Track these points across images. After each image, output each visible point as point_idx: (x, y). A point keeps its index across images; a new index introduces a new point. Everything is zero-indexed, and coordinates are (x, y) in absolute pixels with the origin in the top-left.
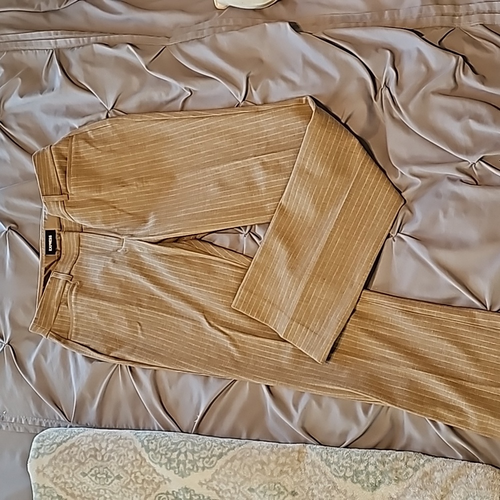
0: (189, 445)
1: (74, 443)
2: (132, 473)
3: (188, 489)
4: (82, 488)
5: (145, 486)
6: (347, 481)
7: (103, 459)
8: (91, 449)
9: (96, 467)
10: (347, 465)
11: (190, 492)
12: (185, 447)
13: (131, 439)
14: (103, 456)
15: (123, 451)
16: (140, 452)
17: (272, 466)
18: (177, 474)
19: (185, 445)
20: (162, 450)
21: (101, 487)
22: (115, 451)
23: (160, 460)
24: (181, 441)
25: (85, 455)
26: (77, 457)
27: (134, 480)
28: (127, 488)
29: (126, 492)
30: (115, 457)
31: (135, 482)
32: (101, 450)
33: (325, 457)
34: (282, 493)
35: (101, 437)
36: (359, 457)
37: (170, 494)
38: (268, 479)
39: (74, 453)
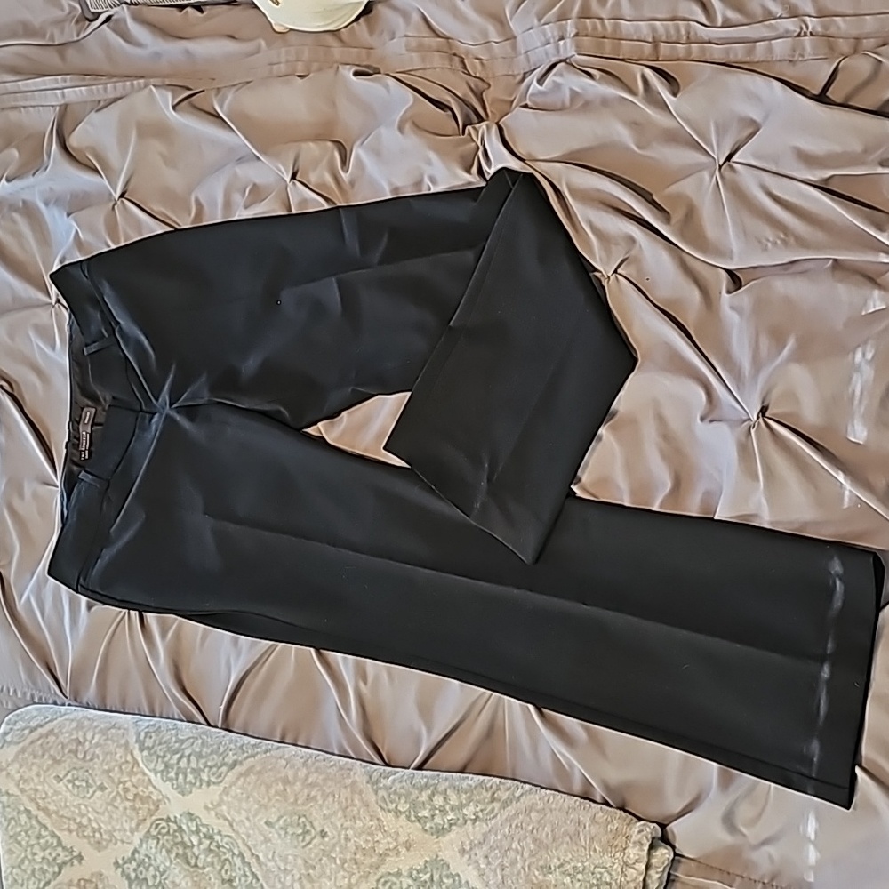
0: (197, 745)
1: (53, 729)
2: (119, 783)
3: (192, 815)
4: (58, 801)
5: (138, 804)
6: (400, 819)
7: (85, 757)
8: (72, 740)
9: (74, 768)
11: (195, 819)
12: (191, 748)
13: (125, 729)
14: (85, 753)
15: (111, 747)
16: (132, 750)
17: (298, 786)
18: (176, 789)
19: (193, 744)
20: (161, 750)
21: (81, 801)
22: (101, 745)
23: (156, 765)
24: (189, 738)
25: (63, 748)
26: (52, 752)
28: (114, 806)
29: (113, 812)
30: (101, 755)
31: (123, 796)
32: (84, 742)
34: (308, 831)
37: (172, 822)
38: (290, 808)
39: (50, 744)
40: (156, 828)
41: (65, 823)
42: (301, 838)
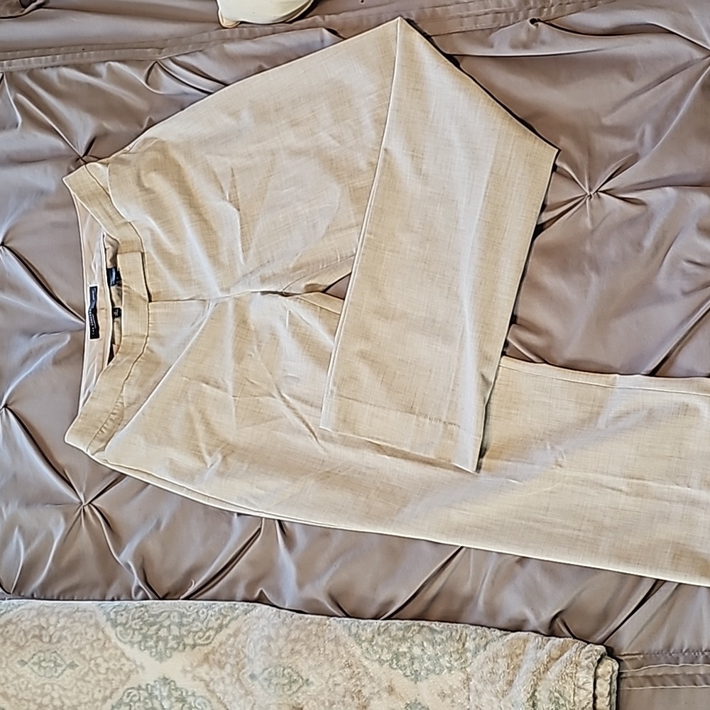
0: (174, 617)
1: (11, 619)
3: (167, 679)
4: (19, 685)
5: (111, 676)
6: (384, 667)
7: (50, 641)
8: (34, 626)
9: (41, 651)
10: (384, 644)
11: (169, 683)
12: (168, 620)
13: (91, 611)
14: (51, 636)
15: (80, 628)
16: (103, 628)
17: (281, 642)
18: (154, 656)
19: (169, 617)
20: (135, 624)
21: (47, 681)
22: (68, 628)
23: (132, 638)
24: (163, 612)
25: (25, 635)
26: (14, 639)
28: (85, 681)
29: (83, 687)
30: (69, 637)
31: (96, 671)
32: (48, 628)
33: (354, 630)
34: (295, 681)
35: (50, 610)
36: (402, 632)
37: (143, 689)
38: (275, 661)
39: (10, 633)
40: (128, 696)
41: (24, 705)
42: (286, 688)
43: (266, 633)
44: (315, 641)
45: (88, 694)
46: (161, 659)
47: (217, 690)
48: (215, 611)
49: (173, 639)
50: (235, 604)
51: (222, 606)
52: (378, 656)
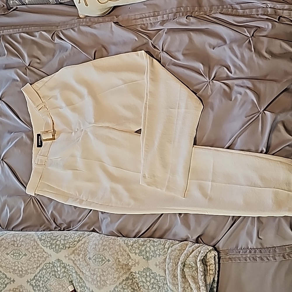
0: (62, 237)
1: (3, 238)
2: (32, 253)
4: (6, 262)
5: (39, 259)
6: (136, 255)
8: (12, 241)
9: (14, 250)
10: (137, 247)
11: (60, 261)
13: (32, 235)
14: (18, 244)
15: (28, 241)
16: (37, 241)
17: (100, 246)
18: (55, 251)
19: (60, 237)
20: (48, 240)
21: (16, 261)
22: (24, 241)
23: (47, 244)
24: (58, 235)
25: (8, 244)
26: (4, 245)
27: (33, 256)
28: (30, 261)
29: (29, 263)
30: (24, 244)
31: (34, 257)
32: (17, 241)
33: (126, 242)
34: (104, 260)
35: (17, 234)
36: (143, 242)
37: (51, 264)
38: (97, 253)
39: (3, 243)
40: (45, 266)
41: (8, 270)
42: (101, 262)
43: (95, 243)
44: (111, 245)
45: (31, 265)
46: (57, 253)
47: (77, 264)
48: (77, 235)
49: (62, 245)
50: (85, 232)
51: (80, 233)
52: (134, 251)
